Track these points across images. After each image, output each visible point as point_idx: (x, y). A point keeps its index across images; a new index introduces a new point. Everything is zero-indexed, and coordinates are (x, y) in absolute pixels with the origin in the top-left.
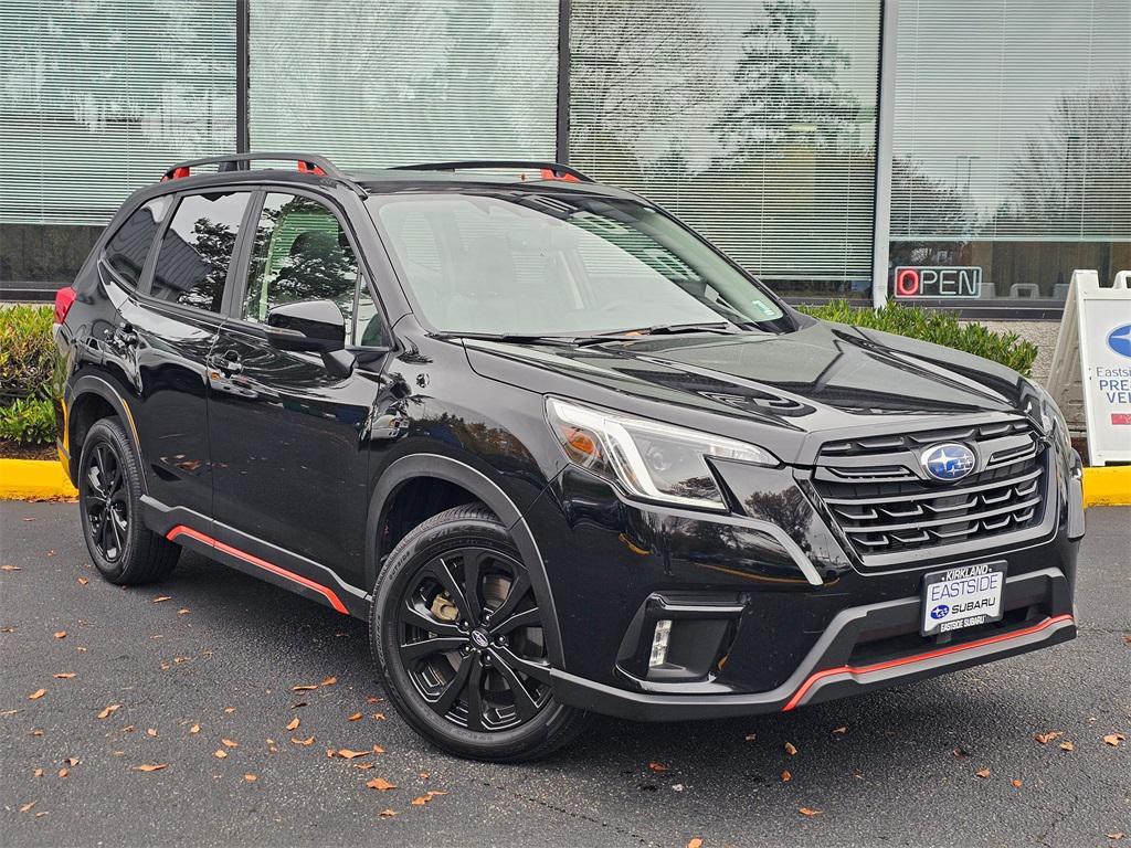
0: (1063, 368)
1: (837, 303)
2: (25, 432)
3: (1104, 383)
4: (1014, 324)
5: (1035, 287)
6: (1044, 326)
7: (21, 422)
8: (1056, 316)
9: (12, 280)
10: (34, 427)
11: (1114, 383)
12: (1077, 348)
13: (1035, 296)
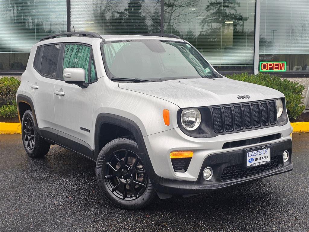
1: (244, 73)
2: (6, 115)
4: (296, 78)
5: (300, 67)
6: (304, 79)
7: (5, 111)
8: (308, 76)
9: (3, 69)
10: (9, 113)
13: (301, 70)
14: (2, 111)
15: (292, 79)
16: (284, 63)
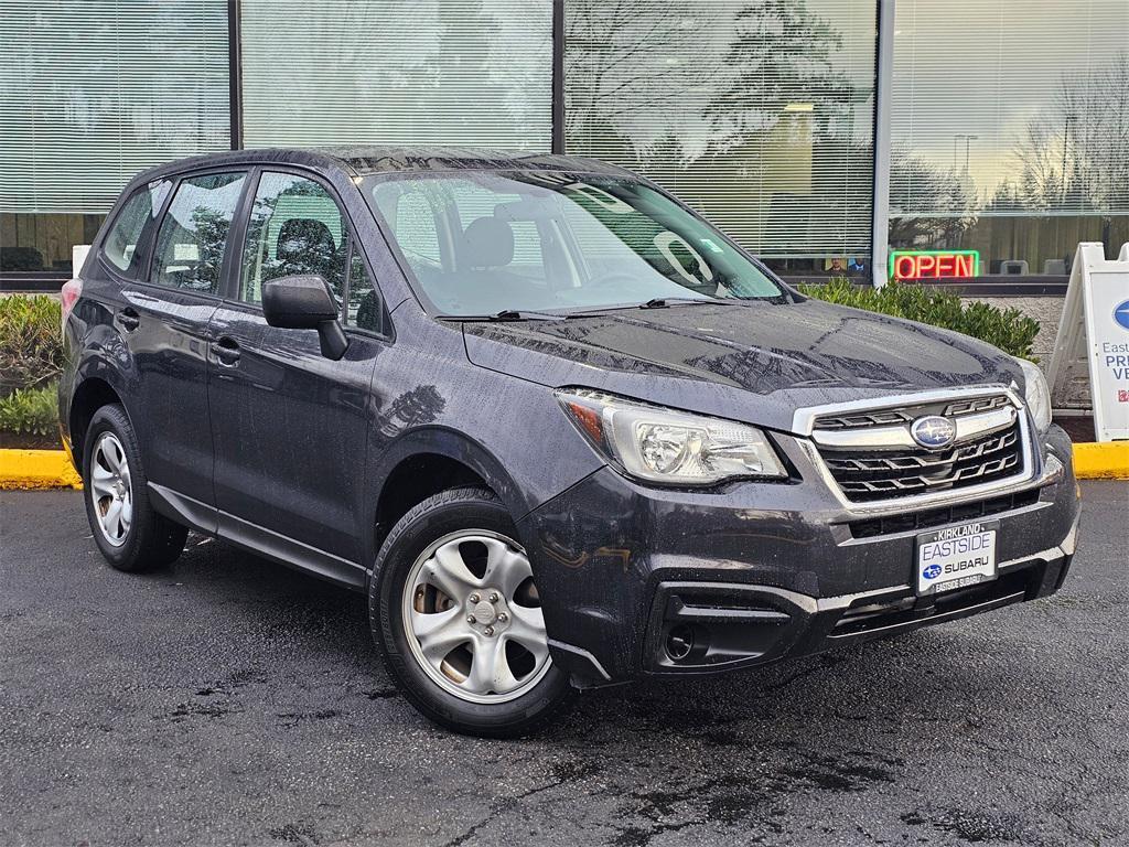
0: (1067, 344)
2: (24, 423)
3: (1110, 359)
4: (1015, 300)
5: (1024, 263)
6: (1045, 301)
7: (19, 413)
8: (1060, 291)
10: (33, 417)
11: (1121, 359)
12: (1082, 324)
13: (1025, 272)
14: (9, 412)
15: (1001, 301)
16: (972, 257)
